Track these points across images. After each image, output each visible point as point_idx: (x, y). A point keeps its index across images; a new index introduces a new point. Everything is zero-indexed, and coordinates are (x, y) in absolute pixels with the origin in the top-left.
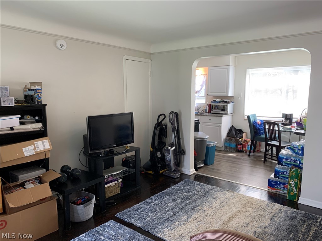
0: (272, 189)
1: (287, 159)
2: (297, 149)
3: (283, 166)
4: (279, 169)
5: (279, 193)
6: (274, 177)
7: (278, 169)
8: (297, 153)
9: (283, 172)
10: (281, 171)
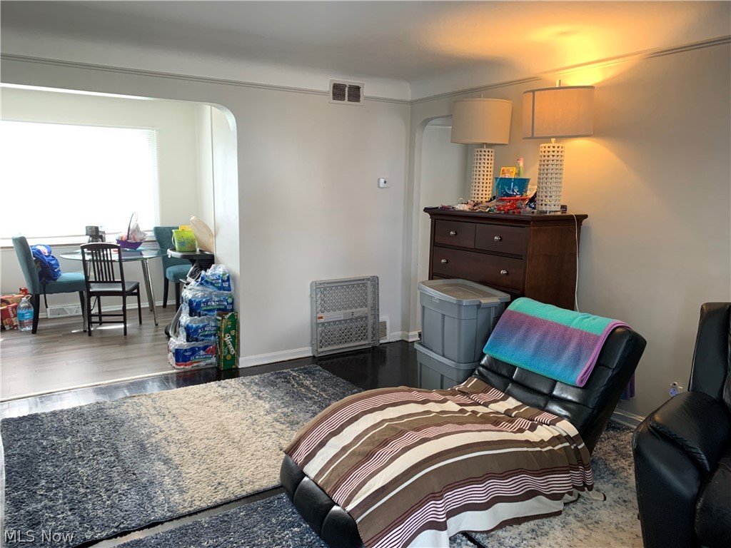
0: (186, 365)
1: (206, 302)
2: (220, 281)
3: (202, 317)
4: (195, 323)
5: (200, 368)
6: (188, 341)
7: (194, 326)
8: (220, 288)
9: (204, 327)
10: (201, 325)
